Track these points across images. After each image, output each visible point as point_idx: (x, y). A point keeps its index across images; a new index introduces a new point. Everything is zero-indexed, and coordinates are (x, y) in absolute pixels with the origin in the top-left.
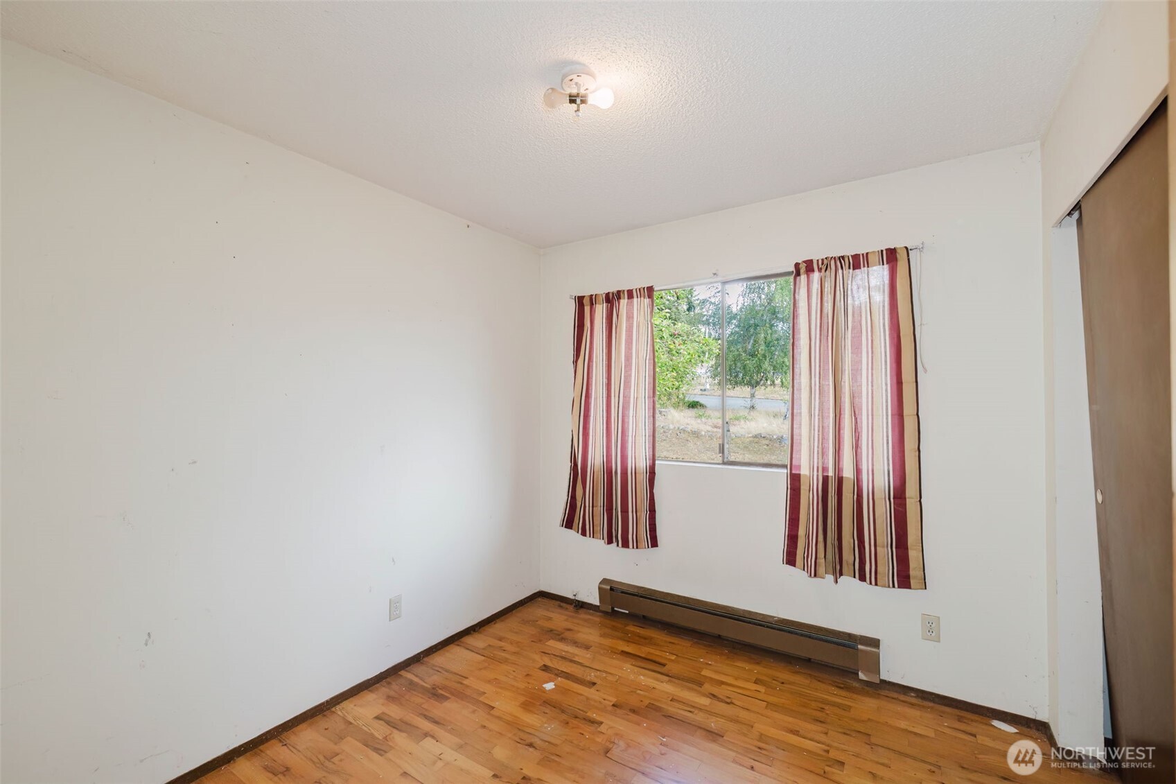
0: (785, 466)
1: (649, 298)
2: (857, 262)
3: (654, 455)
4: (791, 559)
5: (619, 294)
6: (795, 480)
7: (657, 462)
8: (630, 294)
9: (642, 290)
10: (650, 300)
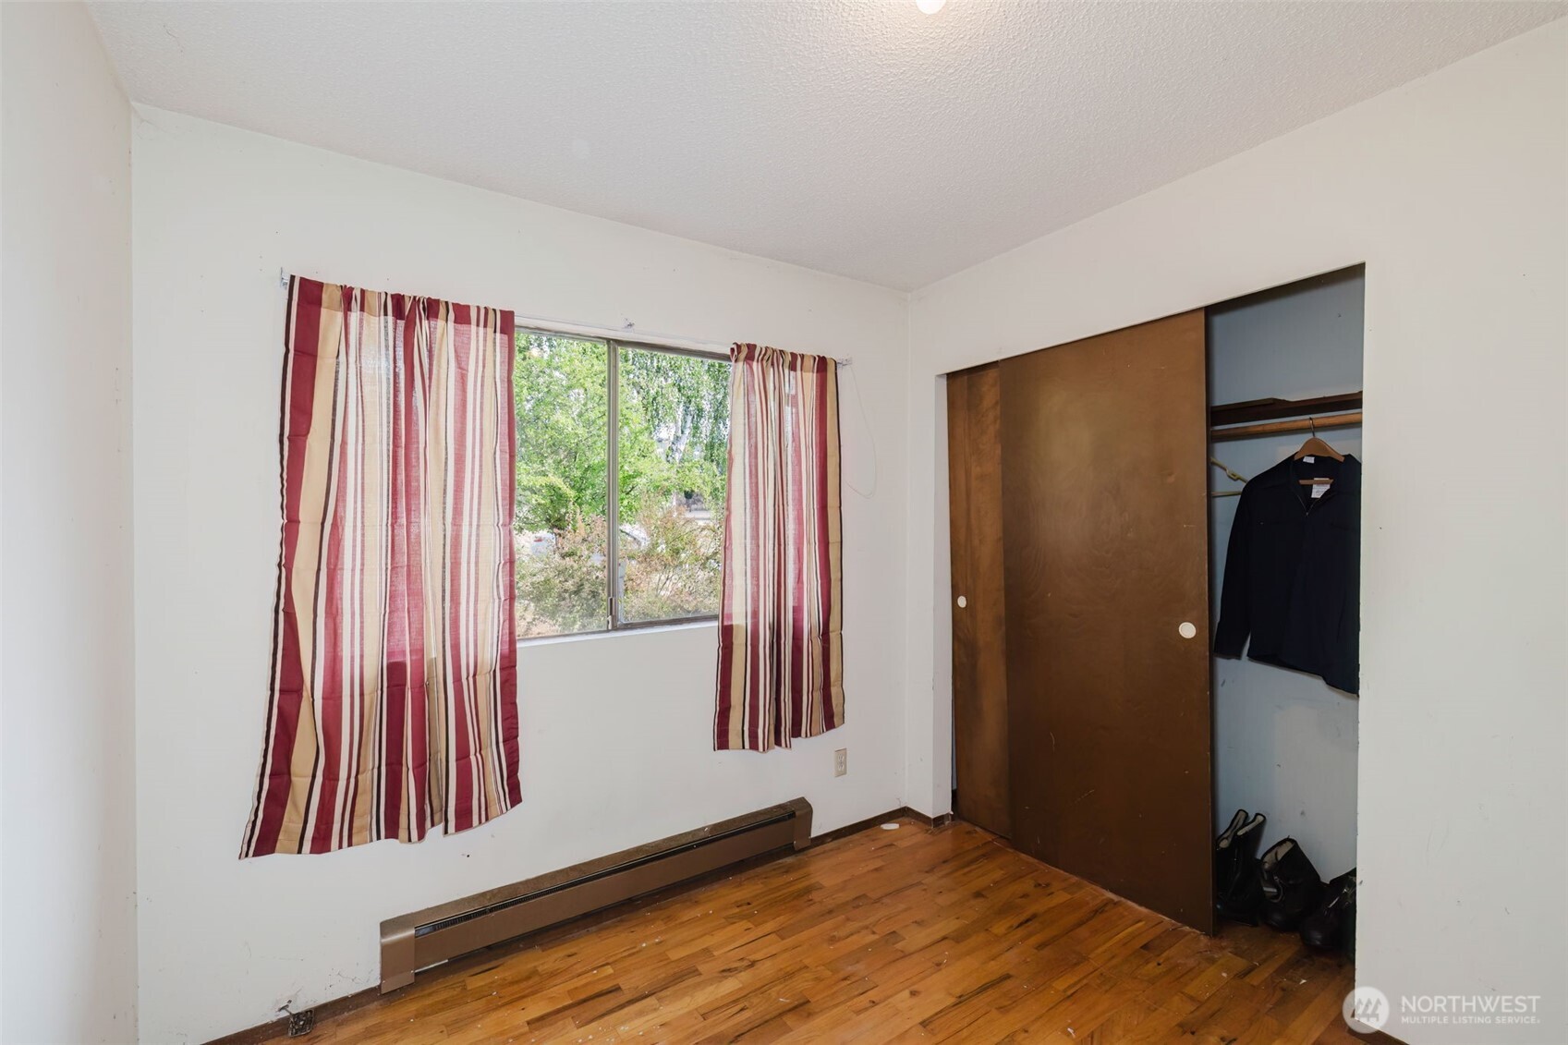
0: (715, 617)
1: (502, 332)
2: (794, 362)
3: (512, 633)
4: (722, 742)
5: (432, 308)
6: (727, 632)
7: (519, 645)
8: (462, 314)
9: (491, 315)
10: (506, 337)
